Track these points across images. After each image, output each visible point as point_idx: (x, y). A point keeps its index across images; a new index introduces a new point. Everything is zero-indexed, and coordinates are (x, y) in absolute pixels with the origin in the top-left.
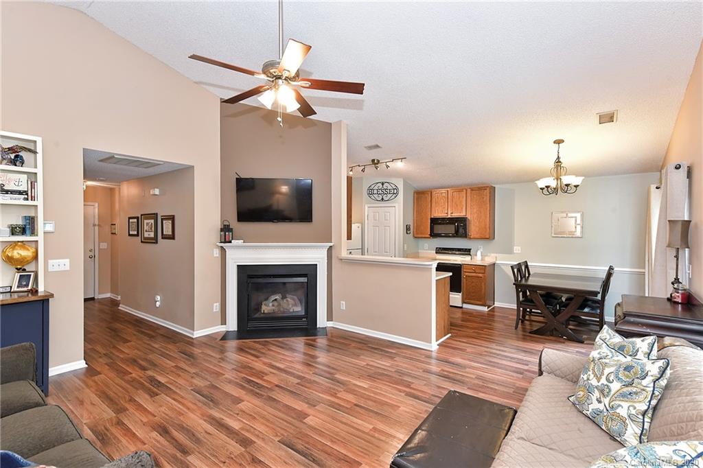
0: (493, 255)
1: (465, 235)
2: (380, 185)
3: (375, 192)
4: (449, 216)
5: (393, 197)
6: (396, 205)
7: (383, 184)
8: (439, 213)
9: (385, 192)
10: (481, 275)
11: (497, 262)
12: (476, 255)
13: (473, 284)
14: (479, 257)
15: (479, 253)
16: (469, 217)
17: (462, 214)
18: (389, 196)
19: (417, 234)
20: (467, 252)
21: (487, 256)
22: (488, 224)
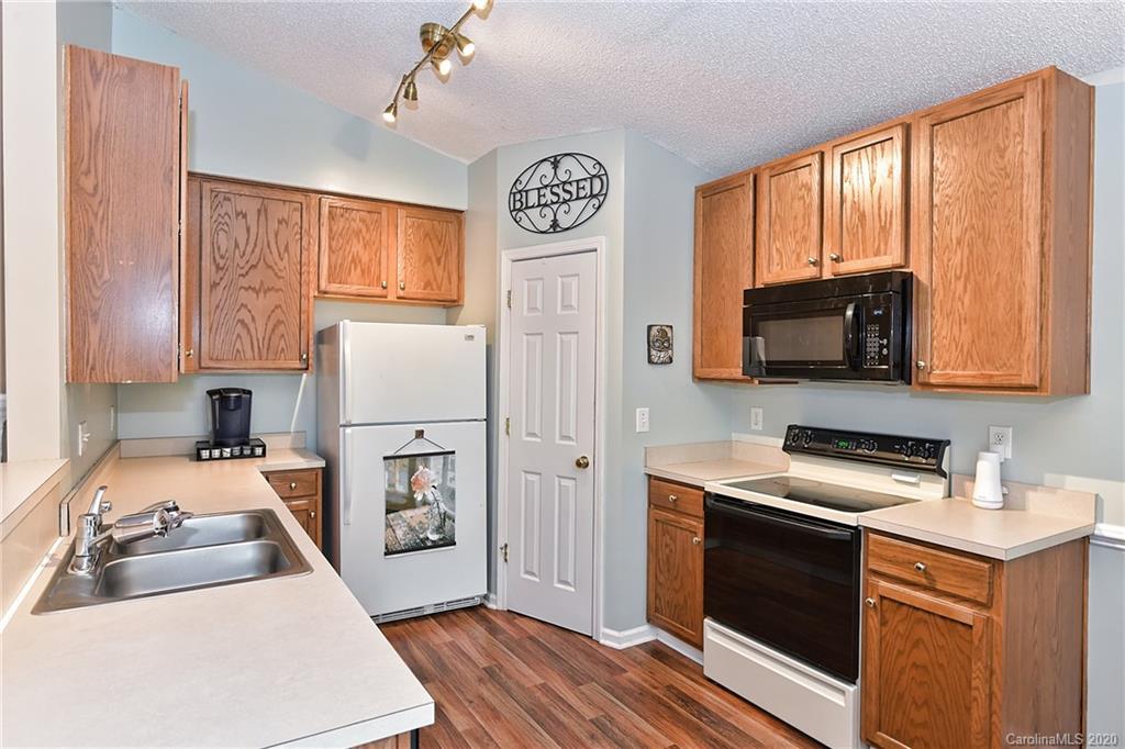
0: (1073, 482)
1: (901, 370)
2: (547, 168)
3: (533, 198)
4: (827, 275)
5: (590, 210)
6: (600, 242)
7: (556, 165)
8: (786, 265)
9: (564, 192)
10: (964, 612)
11: (1105, 529)
12: (972, 476)
13: (920, 656)
14: (986, 488)
15: (987, 467)
16: (919, 269)
17: (888, 259)
18: (577, 206)
19: (706, 364)
20: (921, 454)
21: (1034, 486)
22: (1030, 304)
